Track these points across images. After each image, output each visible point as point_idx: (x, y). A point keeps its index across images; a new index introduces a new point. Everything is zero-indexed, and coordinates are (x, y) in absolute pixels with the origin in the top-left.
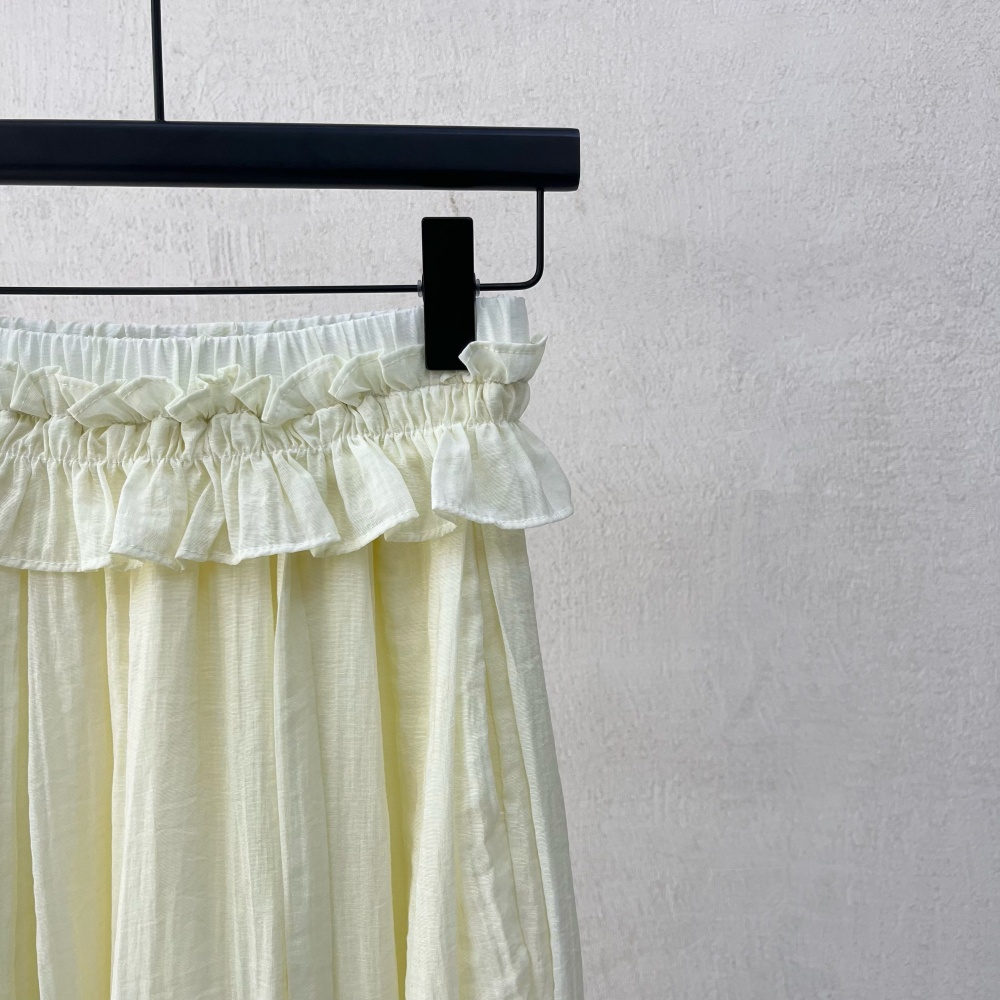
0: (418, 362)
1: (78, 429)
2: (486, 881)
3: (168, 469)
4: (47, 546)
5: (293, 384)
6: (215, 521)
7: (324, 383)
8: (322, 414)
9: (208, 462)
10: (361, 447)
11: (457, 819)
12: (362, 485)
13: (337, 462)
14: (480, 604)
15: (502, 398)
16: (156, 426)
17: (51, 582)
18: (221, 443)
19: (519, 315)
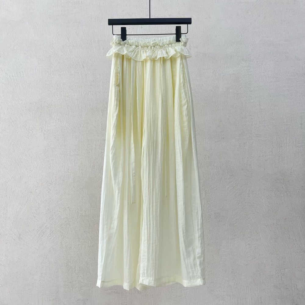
0: (175, 41)
1: (142, 47)
2: (183, 90)
3: (151, 51)
4: (139, 58)
5: (163, 43)
6: (155, 55)
7: (166, 42)
8: (166, 46)
9: (155, 50)
10: (170, 48)
11: (180, 84)
12: (170, 52)
13: (167, 50)
14: (182, 63)
15: (184, 44)
16: (149, 47)
17: (139, 62)
18: (156, 48)
19: (186, 36)
